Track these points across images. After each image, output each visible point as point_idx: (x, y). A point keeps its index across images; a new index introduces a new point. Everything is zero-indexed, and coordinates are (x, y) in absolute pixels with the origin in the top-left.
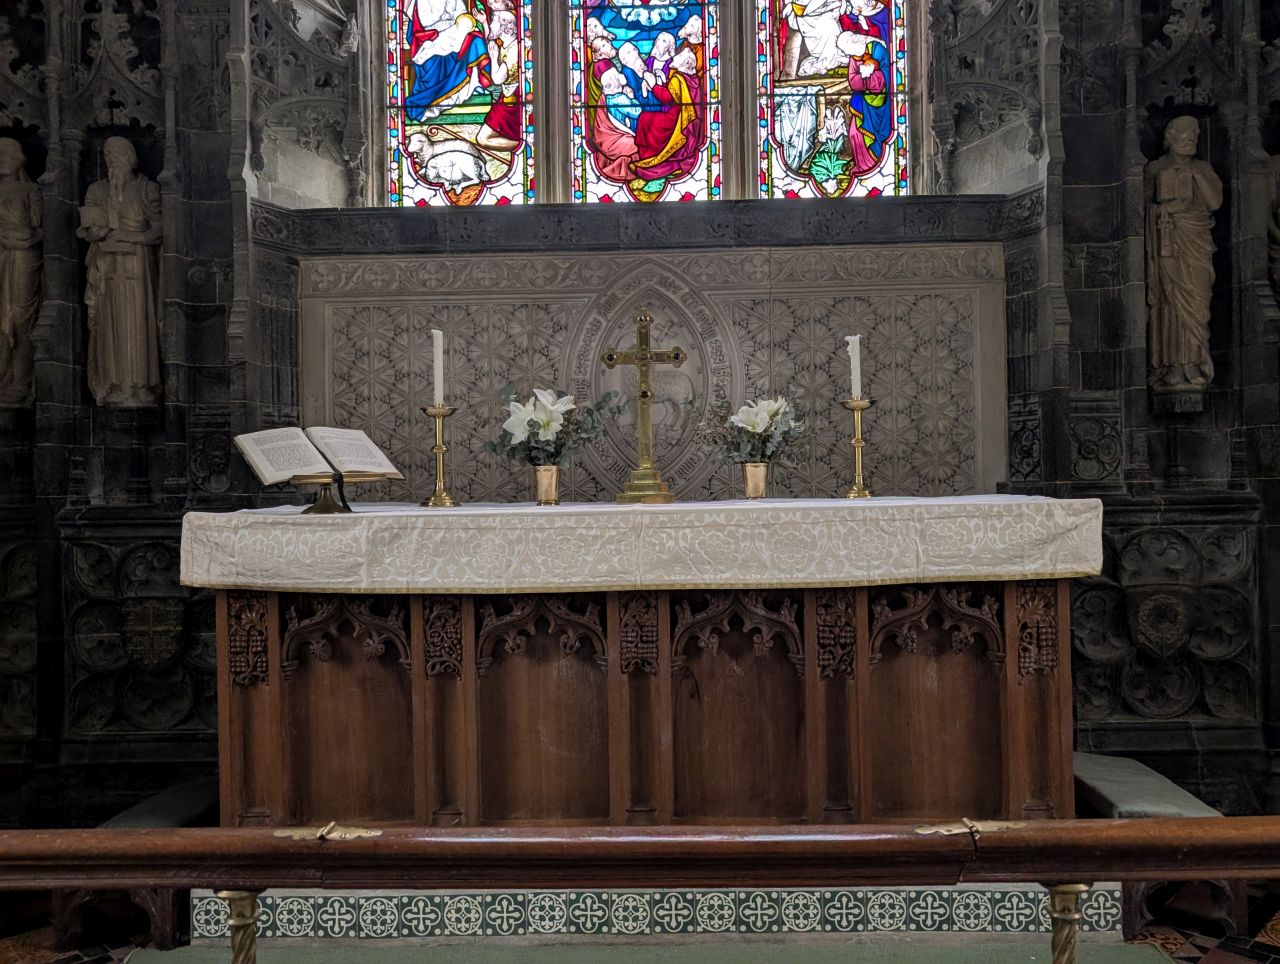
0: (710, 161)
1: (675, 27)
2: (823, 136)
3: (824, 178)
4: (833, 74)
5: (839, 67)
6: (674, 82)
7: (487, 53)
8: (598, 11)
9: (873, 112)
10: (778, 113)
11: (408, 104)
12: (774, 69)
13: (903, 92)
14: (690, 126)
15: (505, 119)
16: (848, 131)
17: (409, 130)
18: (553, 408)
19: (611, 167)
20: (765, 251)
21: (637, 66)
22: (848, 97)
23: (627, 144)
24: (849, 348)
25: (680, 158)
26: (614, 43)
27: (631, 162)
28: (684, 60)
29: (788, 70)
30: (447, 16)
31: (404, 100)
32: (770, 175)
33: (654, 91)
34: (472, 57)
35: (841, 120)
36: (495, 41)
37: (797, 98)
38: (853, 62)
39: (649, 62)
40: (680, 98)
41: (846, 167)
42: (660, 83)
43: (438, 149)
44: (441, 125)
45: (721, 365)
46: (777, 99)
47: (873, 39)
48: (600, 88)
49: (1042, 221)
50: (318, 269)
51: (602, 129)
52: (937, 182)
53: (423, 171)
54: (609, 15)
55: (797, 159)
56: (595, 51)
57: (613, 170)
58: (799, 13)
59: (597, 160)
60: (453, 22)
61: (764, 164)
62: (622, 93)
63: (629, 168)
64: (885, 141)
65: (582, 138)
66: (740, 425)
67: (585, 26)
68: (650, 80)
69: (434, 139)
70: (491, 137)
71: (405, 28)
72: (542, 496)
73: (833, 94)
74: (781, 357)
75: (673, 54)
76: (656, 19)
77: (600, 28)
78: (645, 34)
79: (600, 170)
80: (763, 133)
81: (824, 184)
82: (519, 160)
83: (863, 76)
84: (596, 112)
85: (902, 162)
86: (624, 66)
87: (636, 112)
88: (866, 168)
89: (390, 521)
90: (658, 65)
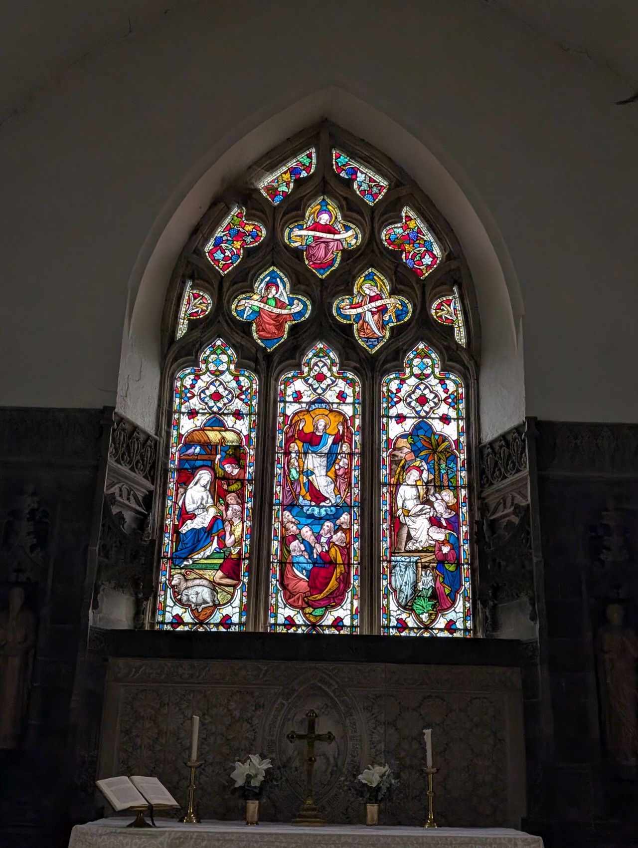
0: (352, 599)
1: (334, 518)
2: (420, 586)
3: (421, 612)
4: (425, 550)
5: (429, 546)
6: (333, 550)
7: (224, 529)
8: (290, 508)
9: (450, 574)
10: (393, 571)
11: (174, 556)
12: (391, 545)
13: (467, 563)
14: (341, 577)
15: (231, 568)
16: (435, 584)
17: (173, 572)
18: (259, 767)
19: (293, 599)
20: (383, 665)
21: (311, 539)
22: (435, 565)
23: (303, 586)
24: (425, 737)
25: (335, 595)
26: (298, 526)
27: (306, 597)
28: (338, 537)
29: (400, 546)
30: (202, 506)
31: (172, 553)
32: (388, 608)
33: (320, 555)
34: (215, 530)
35: (431, 578)
36: (229, 521)
37: (405, 563)
38: (437, 544)
39: (318, 537)
40: (336, 560)
41: (434, 606)
42: (324, 550)
43: (190, 584)
44: (192, 569)
45: (355, 734)
46: (393, 563)
47: (449, 532)
48: (289, 552)
49: (538, 660)
50: (120, 665)
51: (289, 576)
52: (486, 622)
53: (179, 597)
54: (296, 510)
55: (405, 600)
56: (287, 530)
57: (294, 601)
58: (406, 514)
59: (285, 594)
60: (205, 510)
61: (385, 602)
62: (302, 555)
63: (304, 601)
64: (457, 592)
65: (277, 580)
66: (364, 781)
67: (282, 515)
68: (318, 549)
69: (187, 578)
70: (221, 578)
71: (177, 512)
72: (249, 819)
73: (425, 562)
74: (391, 731)
75: (332, 534)
76: (323, 512)
77: (291, 516)
78: (317, 522)
79: (287, 600)
80: (384, 583)
81: (421, 616)
82: (238, 593)
83: (444, 552)
84: (285, 566)
85: (468, 605)
86: (303, 540)
87: (310, 567)
88: (446, 607)
89: (179, 834)
90: (323, 540)
